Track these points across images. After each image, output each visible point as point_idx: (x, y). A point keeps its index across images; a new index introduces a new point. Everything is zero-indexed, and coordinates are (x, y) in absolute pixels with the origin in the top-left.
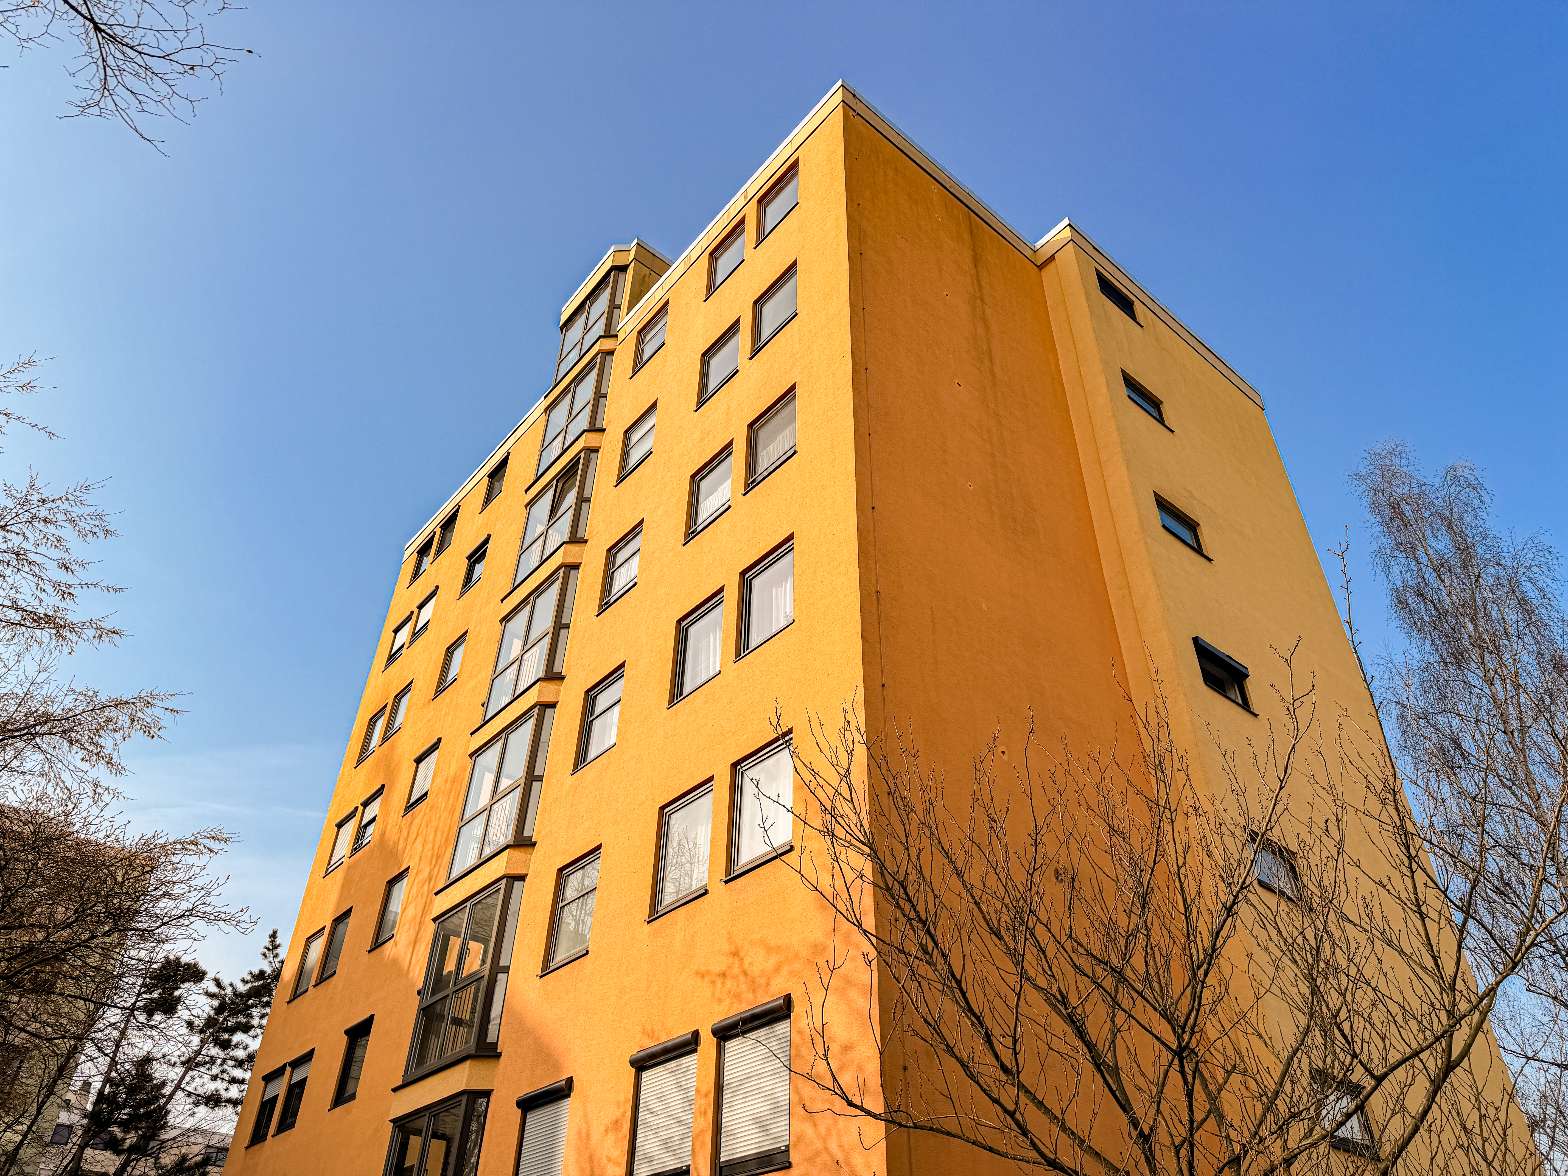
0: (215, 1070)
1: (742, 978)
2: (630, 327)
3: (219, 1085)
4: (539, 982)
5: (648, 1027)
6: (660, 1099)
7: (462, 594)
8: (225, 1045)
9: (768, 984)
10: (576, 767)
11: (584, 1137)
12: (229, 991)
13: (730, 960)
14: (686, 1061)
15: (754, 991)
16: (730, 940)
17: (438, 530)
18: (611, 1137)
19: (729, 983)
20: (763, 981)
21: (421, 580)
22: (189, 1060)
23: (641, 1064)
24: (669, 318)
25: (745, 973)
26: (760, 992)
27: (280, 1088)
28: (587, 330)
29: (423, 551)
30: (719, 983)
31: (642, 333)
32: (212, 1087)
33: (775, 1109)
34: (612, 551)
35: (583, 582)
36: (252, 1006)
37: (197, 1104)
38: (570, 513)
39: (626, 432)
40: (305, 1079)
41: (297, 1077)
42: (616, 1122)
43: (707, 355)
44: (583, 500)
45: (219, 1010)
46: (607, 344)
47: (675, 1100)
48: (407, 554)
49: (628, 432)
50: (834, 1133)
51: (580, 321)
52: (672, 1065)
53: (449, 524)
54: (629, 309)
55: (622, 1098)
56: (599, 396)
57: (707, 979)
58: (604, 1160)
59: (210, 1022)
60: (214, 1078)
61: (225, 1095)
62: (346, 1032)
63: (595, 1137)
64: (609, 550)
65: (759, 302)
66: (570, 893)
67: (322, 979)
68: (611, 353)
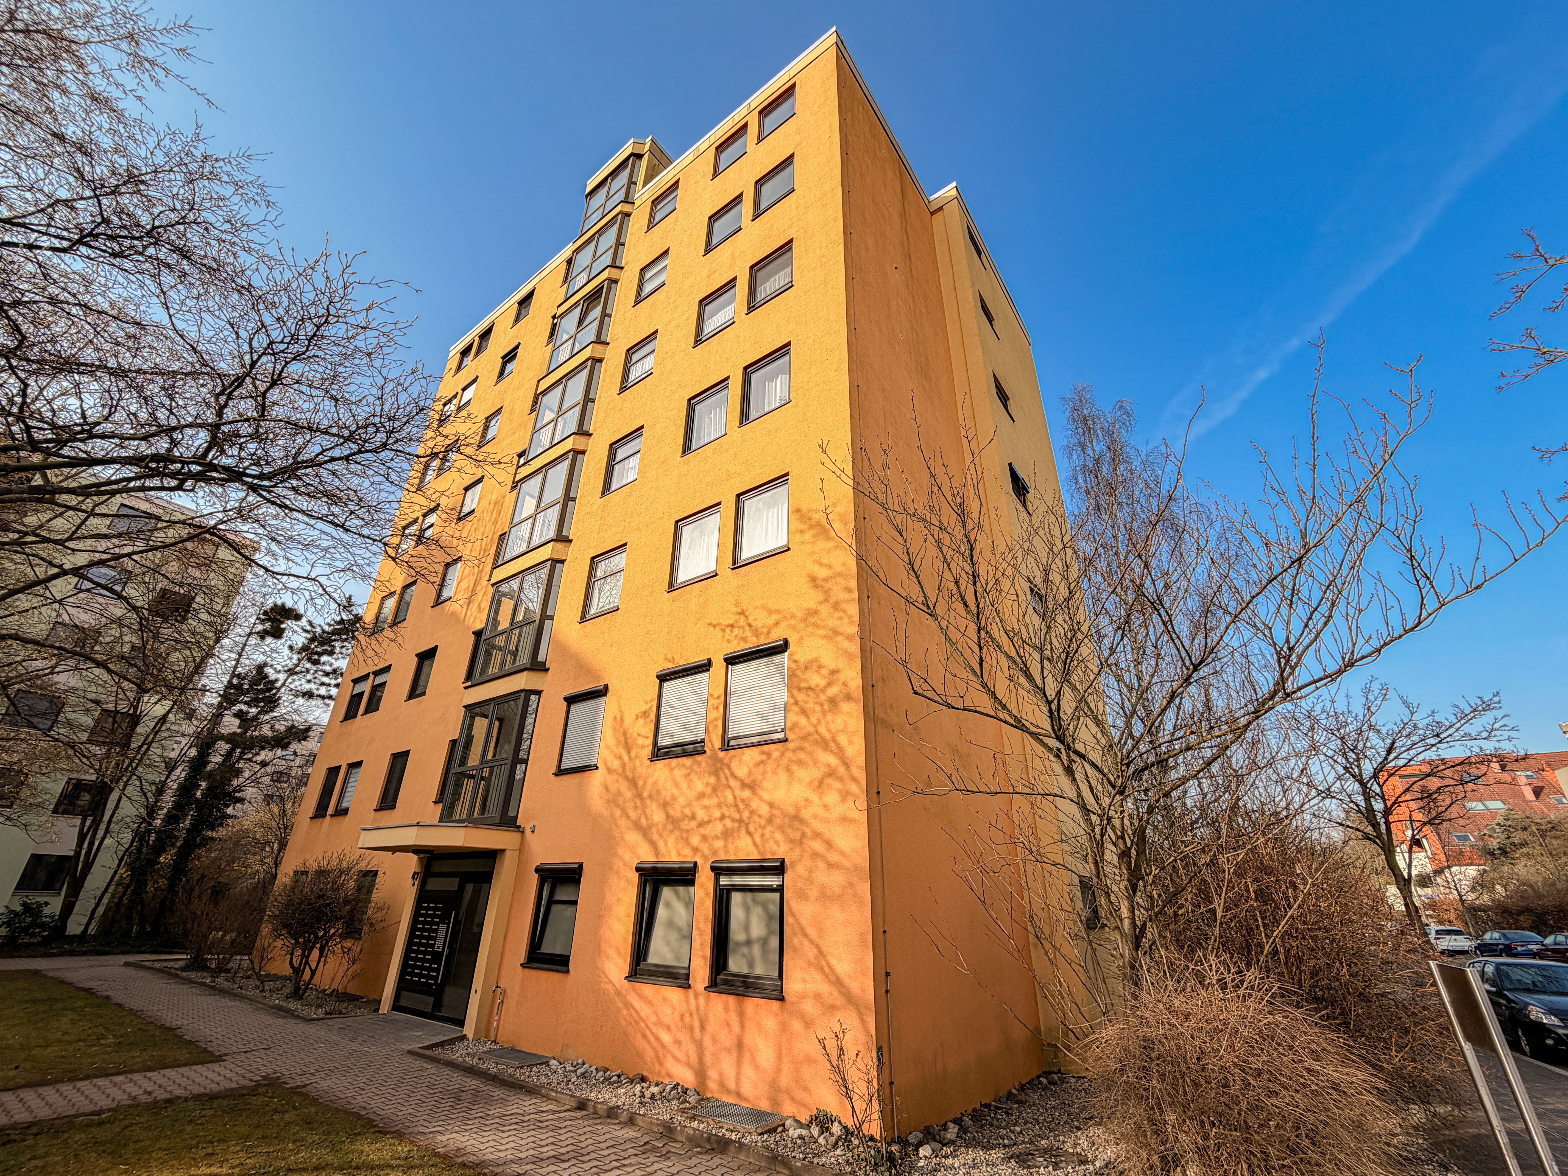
0: (309, 677)
1: (747, 628)
2: (645, 197)
3: (312, 686)
4: (579, 626)
5: (669, 656)
6: (679, 699)
7: (497, 383)
8: (316, 662)
9: (769, 632)
10: (603, 494)
11: (619, 721)
12: (318, 630)
13: (737, 617)
14: (699, 677)
15: (757, 636)
16: (737, 604)
17: (477, 339)
18: (641, 721)
19: (736, 631)
20: (765, 630)
21: (463, 372)
22: (290, 670)
23: (663, 678)
24: (680, 192)
25: (750, 625)
26: (762, 637)
27: (366, 687)
28: (608, 198)
29: (465, 353)
30: (728, 630)
31: (656, 202)
32: (307, 687)
33: (774, 708)
34: (630, 351)
35: (606, 371)
36: (335, 640)
37: (296, 696)
38: (596, 324)
39: (642, 270)
40: (385, 683)
41: (379, 680)
42: (645, 712)
43: (714, 218)
44: (605, 315)
45: (312, 640)
46: (627, 208)
47: (692, 701)
48: (451, 354)
49: (643, 270)
50: (823, 722)
51: (603, 192)
52: (689, 678)
53: (486, 335)
54: (645, 184)
55: (649, 698)
56: (619, 244)
57: (718, 628)
58: (635, 735)
59: (305, 648)
60: (309, 681)
61: (316, 692)
62: (417, 655)
63: (628, 721)
64: (628, 351)
65: (760, 183)
66: (600, 573)
67: (394, 624)
68: (628, 215)
